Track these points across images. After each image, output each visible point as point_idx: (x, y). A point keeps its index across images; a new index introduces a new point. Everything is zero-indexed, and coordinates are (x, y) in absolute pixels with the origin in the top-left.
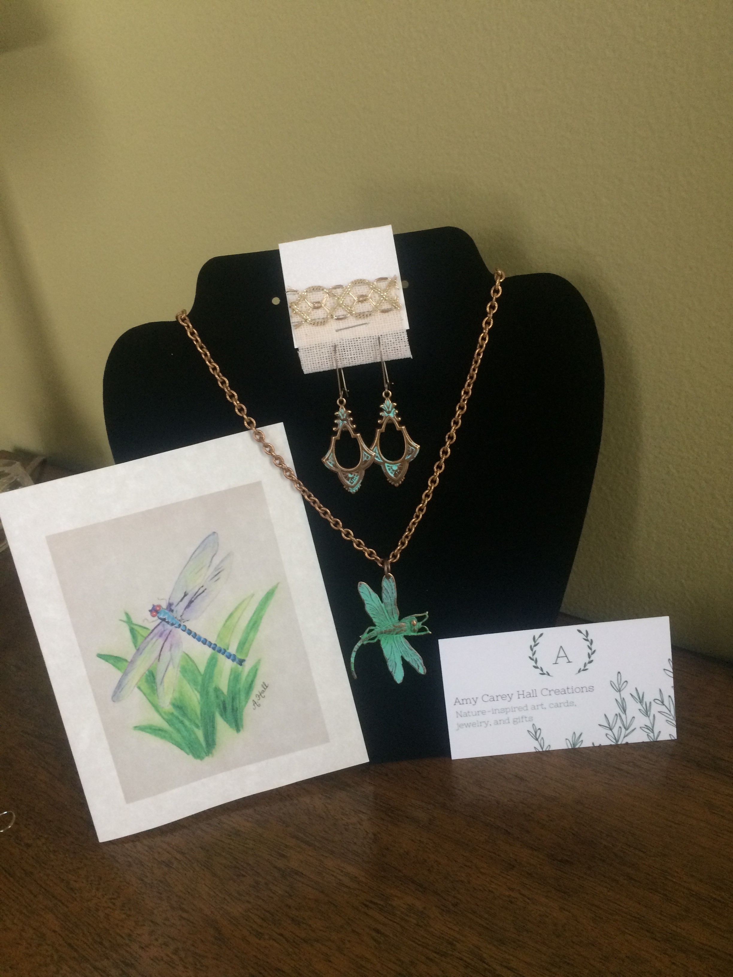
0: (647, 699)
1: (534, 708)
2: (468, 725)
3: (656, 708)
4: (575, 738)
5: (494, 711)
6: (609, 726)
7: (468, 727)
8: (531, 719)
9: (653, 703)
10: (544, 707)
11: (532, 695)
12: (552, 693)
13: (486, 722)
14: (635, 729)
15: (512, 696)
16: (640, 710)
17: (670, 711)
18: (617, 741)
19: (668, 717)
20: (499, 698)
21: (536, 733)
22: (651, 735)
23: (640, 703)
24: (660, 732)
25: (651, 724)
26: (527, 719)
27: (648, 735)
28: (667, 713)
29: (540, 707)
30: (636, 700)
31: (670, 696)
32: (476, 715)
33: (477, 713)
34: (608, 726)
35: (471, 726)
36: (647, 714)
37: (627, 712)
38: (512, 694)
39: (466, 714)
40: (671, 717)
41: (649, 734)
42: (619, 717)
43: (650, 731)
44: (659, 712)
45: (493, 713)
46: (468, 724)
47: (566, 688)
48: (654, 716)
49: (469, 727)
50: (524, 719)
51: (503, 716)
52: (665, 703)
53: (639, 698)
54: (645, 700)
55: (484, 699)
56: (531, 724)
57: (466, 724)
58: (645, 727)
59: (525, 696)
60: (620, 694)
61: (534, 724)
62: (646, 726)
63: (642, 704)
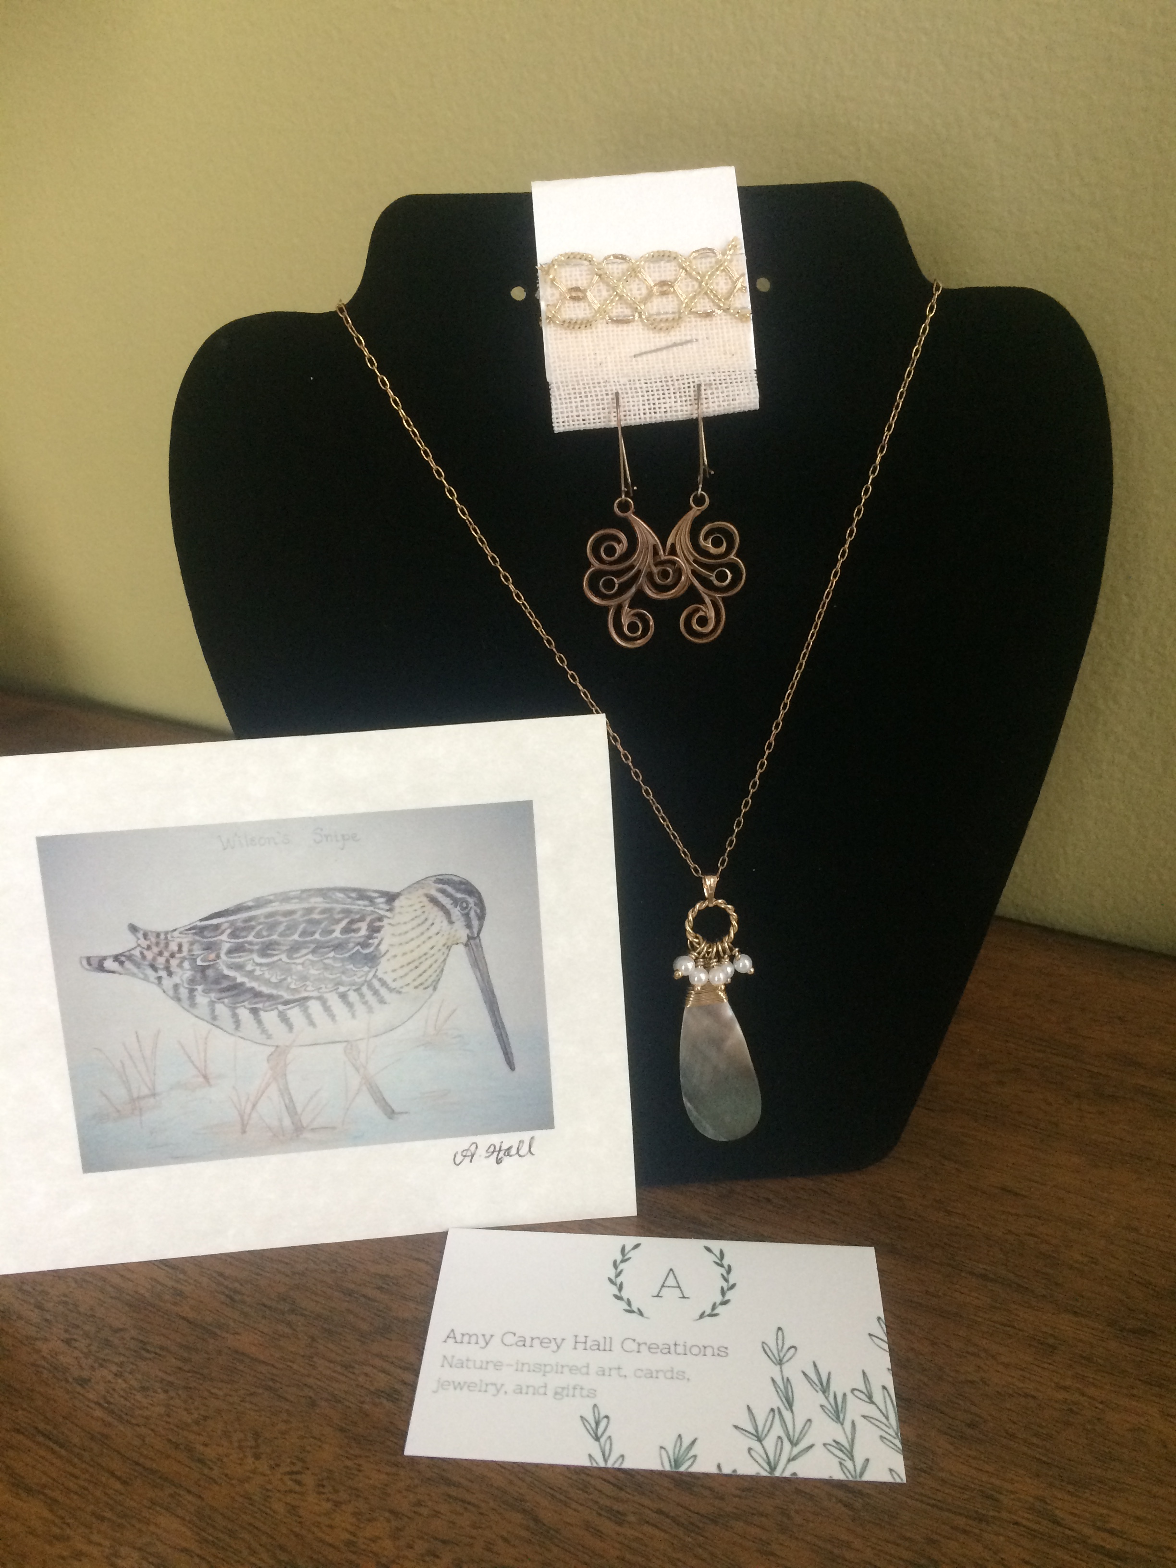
0: (838, 1387)
1: (602, 1372)
2: (459, 1386)
3: (855, 1408)
4: (680, 1449)
5: (520, 1367)
6: (757, 1431)
7: (458, 1389)
8: (593, 1393)
9: (850, 1397)
10: (623, 1373)
11: (602, 1348)
12: (643, 1348)
13: (499, 1386)
14: (811, 1446)
15: (561, 1343)
16: (822, 1406)
17: (887, 1418)
18: (773, 1469)
19: (887, 1433)
20: (536, 1342)
21: (597, 1423)
22: (849, 1464)
23: (824, 1392)
24: (867, 1460)
25: (847, 1438)
26: (585, 1393)
27: (841, 1464)
28: (881, 1422)
29: (614, 1372)
30: (815, 1386)
31: (884, 1388)
32: (481, 1368)
33: (483, 1366)
34: (753, 1431)
35: (465, 1388)
36: (838, 1418)
37: (794, 1408)
38: (563, 1340)
39: (462, 1363)
40: (891, 1431)
41: (843, 1462)
42: (777, 1416)
43: (847, 1456)
44: (864, 1417)
45: (517, 1370)
46: (459, 1383)
47: (672, 1344)
48: (853, 1424)
49: (461, 1389)
50: (577, 1392)
51: (536, 1380)
52: (875, 1399)
53: (821, 1384)
54: (833, 1388)
55: (506, 1341)
56: (590, 1403)
57: (456, 1384)
58: (834, 1444)
59: (588, 1347)
60: (781, 1371)
61: (595, 1406)
62: (835, 1441)
63: (827, 1395)
